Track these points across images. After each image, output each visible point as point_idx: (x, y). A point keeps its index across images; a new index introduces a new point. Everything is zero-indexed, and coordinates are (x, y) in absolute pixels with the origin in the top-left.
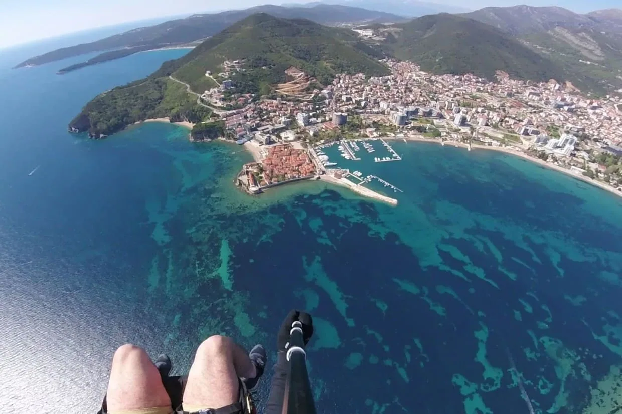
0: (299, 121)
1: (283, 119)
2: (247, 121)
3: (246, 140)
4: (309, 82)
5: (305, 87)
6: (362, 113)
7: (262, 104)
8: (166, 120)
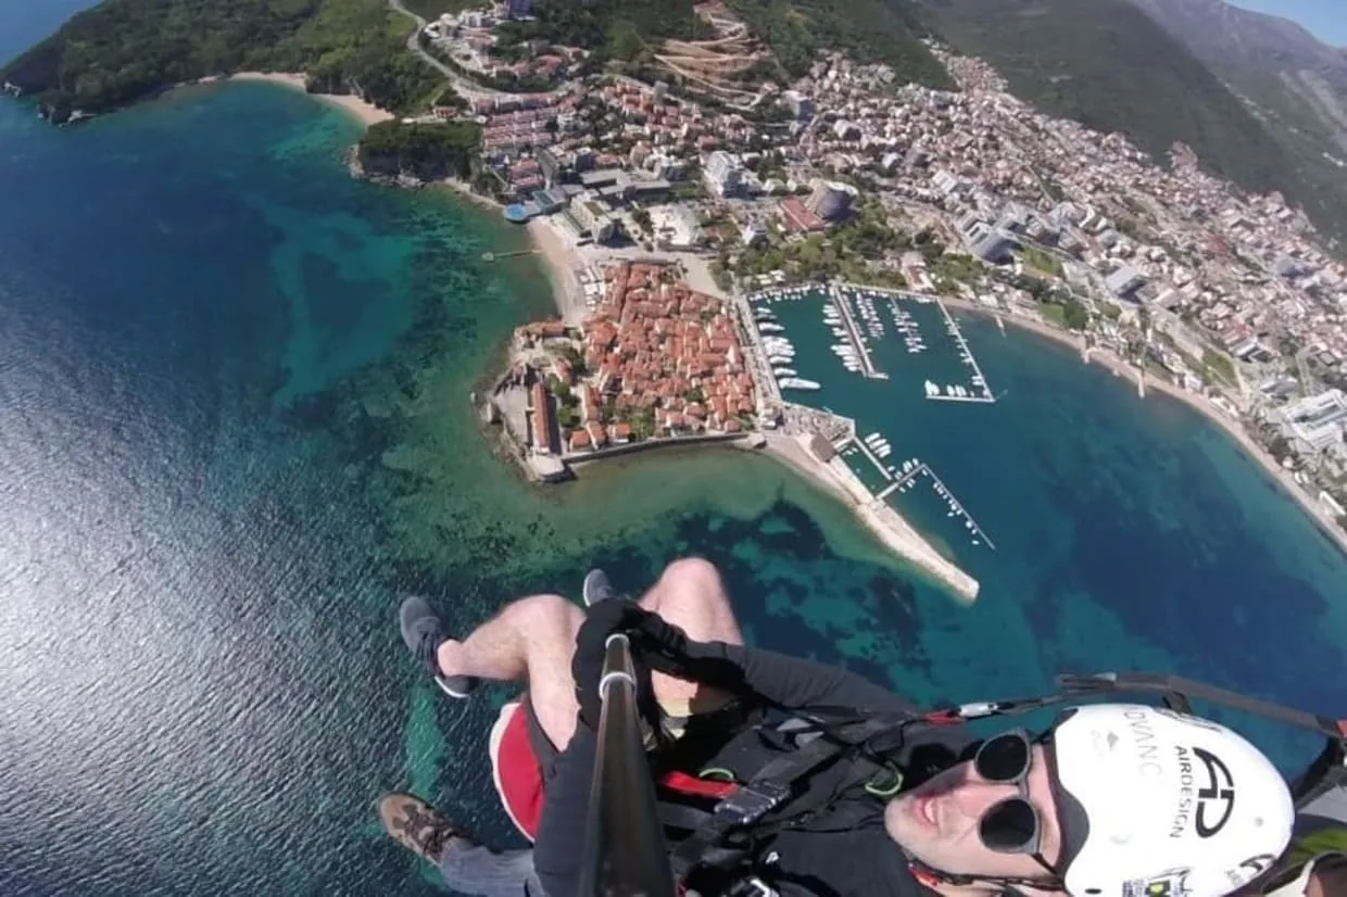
0: (706, 173)
1: (661, 157)
2: (554, 142)
3: (538, 210)
4: (754, 56)
5: (741, 67)
6: (886, 188)
7: (606, 89)
8: (298, 81)
